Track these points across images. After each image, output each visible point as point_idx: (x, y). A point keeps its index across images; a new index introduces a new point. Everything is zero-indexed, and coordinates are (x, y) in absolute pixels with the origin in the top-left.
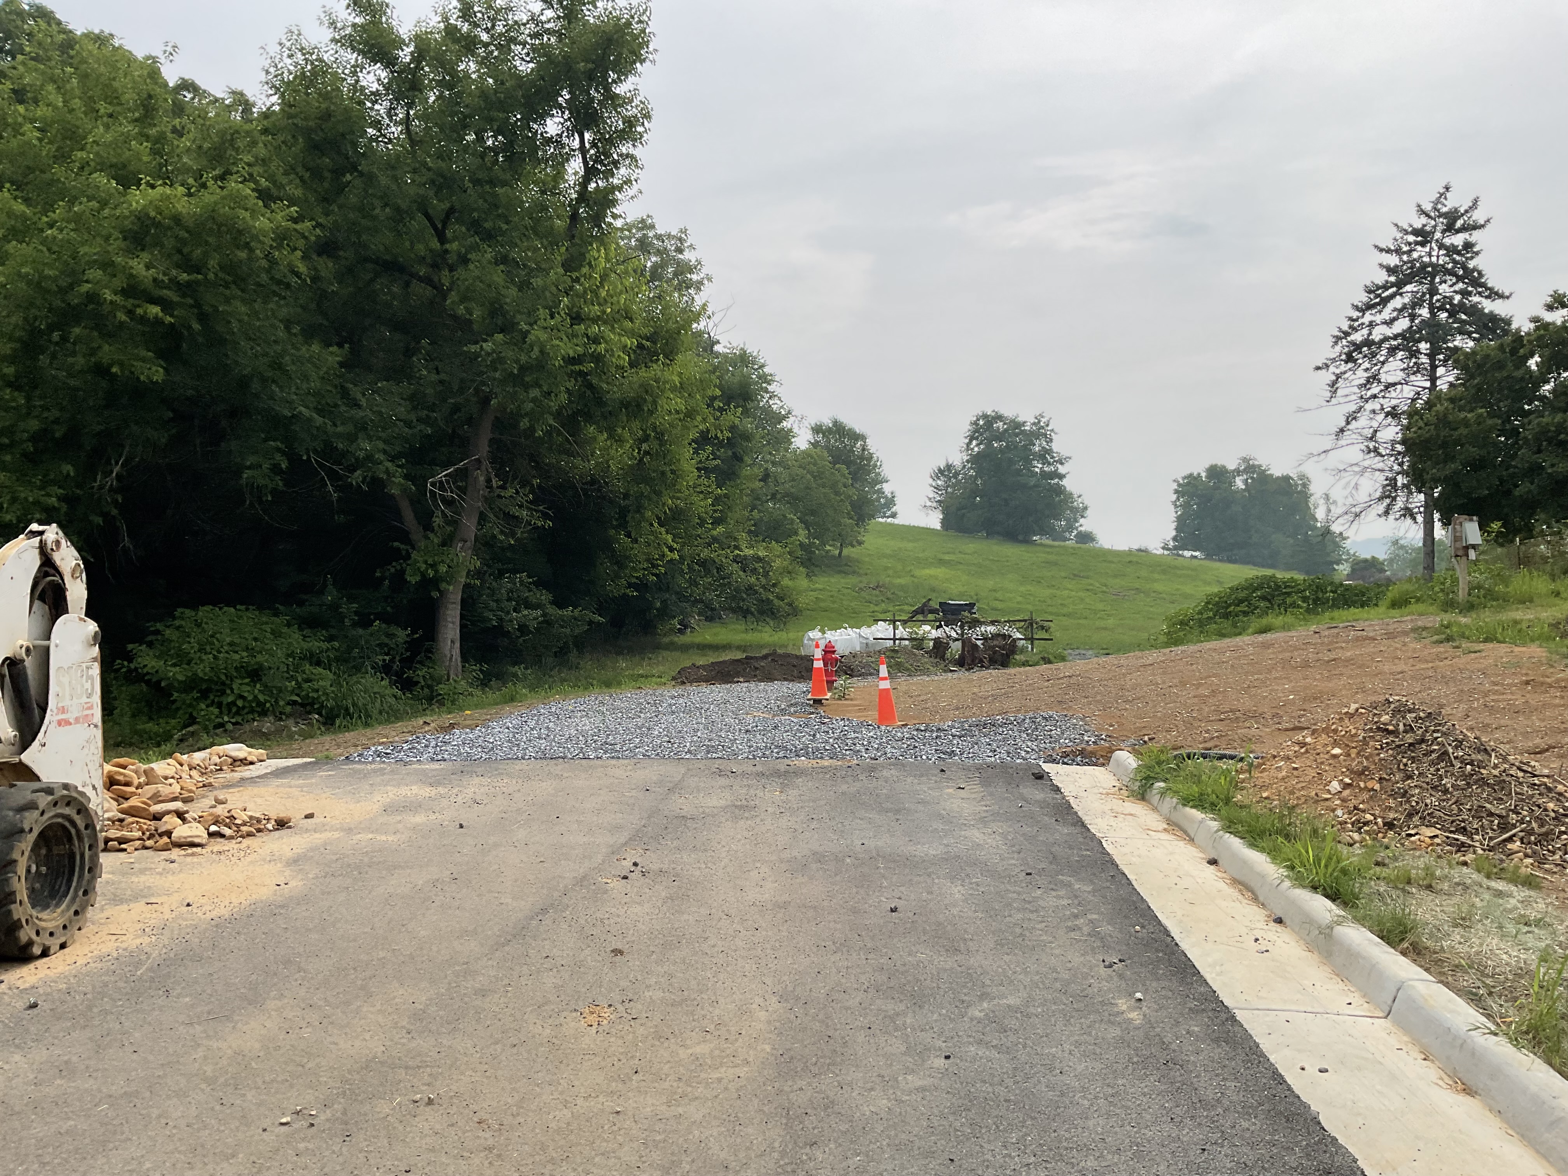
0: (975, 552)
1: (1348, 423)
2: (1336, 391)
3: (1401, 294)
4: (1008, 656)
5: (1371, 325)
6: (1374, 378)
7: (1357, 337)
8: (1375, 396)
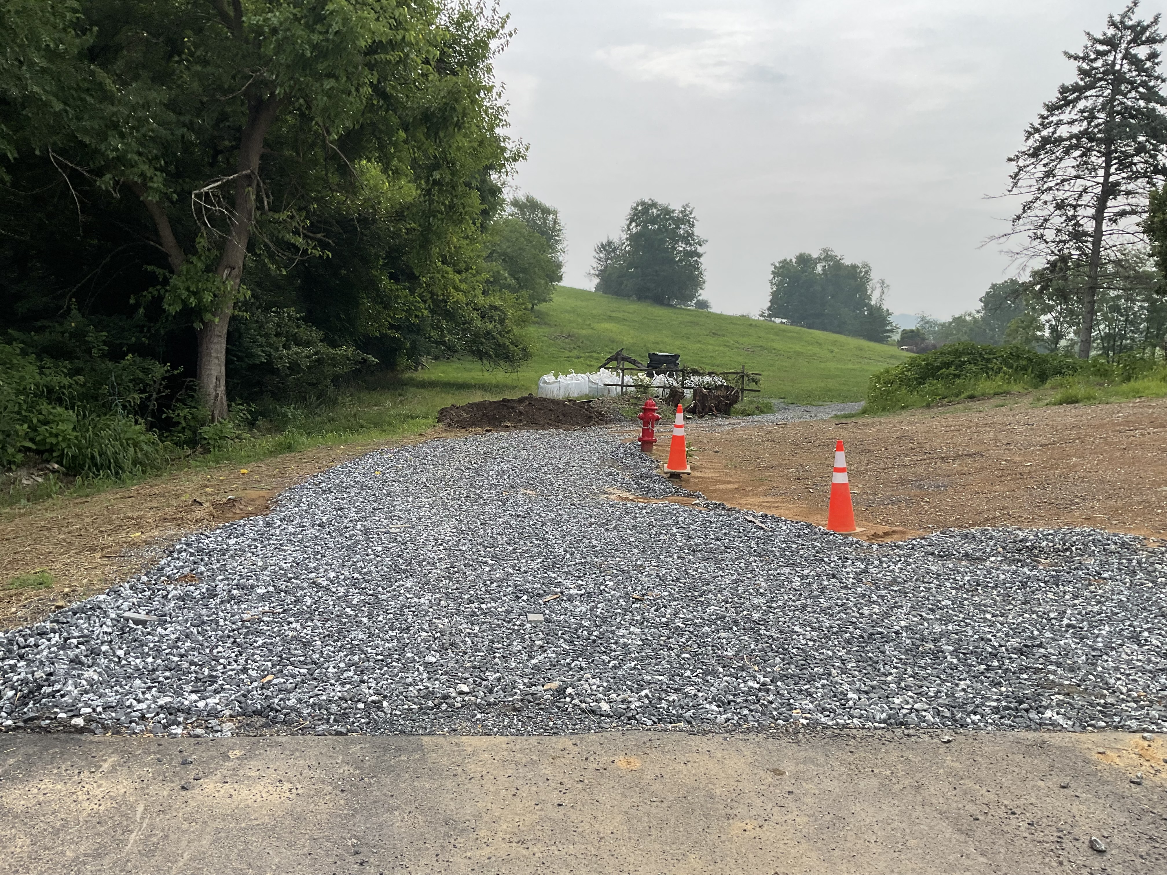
0: (634, 312)
1: (1024, 211)
2: (1017, 183)
3: (1086, 97)
4: (731, 405)
5: (1059, 123)
6: (1050, 174)
7: (1045, 133)
8: (1050, 189)
